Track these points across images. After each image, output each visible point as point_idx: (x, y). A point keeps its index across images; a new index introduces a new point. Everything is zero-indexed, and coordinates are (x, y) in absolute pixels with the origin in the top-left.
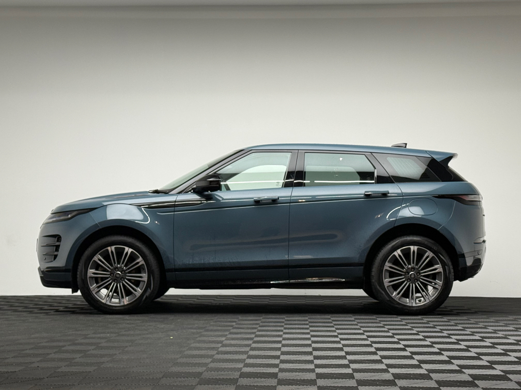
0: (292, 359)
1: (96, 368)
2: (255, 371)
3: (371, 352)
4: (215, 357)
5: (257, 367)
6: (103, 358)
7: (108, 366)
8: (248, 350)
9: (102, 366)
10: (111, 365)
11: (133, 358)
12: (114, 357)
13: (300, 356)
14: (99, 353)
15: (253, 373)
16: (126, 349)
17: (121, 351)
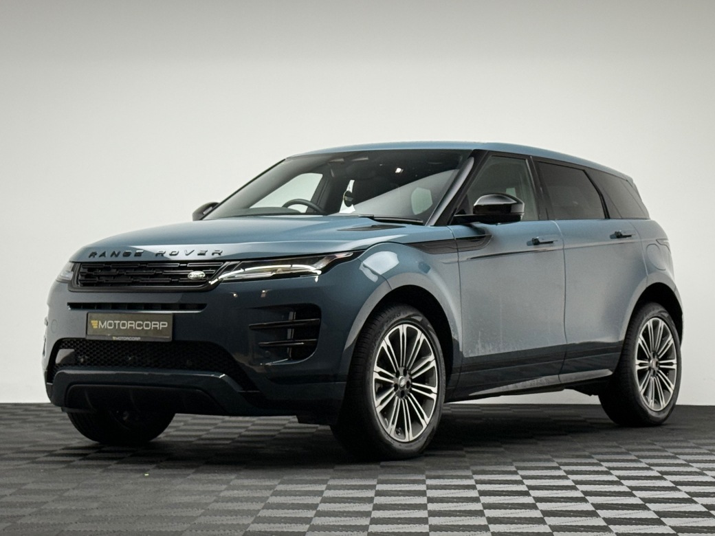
0: (336, 510)
1: (9, 524)
2: (268, 530)
3: (471, 497)
4: (210, 507)
5: (274, 523)
6: (25, 509)
7: (29, 522)
8: (268, 495)
9: (19, 522)
10: (34, 520)
11: (73, 508)
12: (42, 507)
13: (352, 504)
14: (20, 501)
15: (266, 532)
16: (66, 494)
17: (56, 497)
